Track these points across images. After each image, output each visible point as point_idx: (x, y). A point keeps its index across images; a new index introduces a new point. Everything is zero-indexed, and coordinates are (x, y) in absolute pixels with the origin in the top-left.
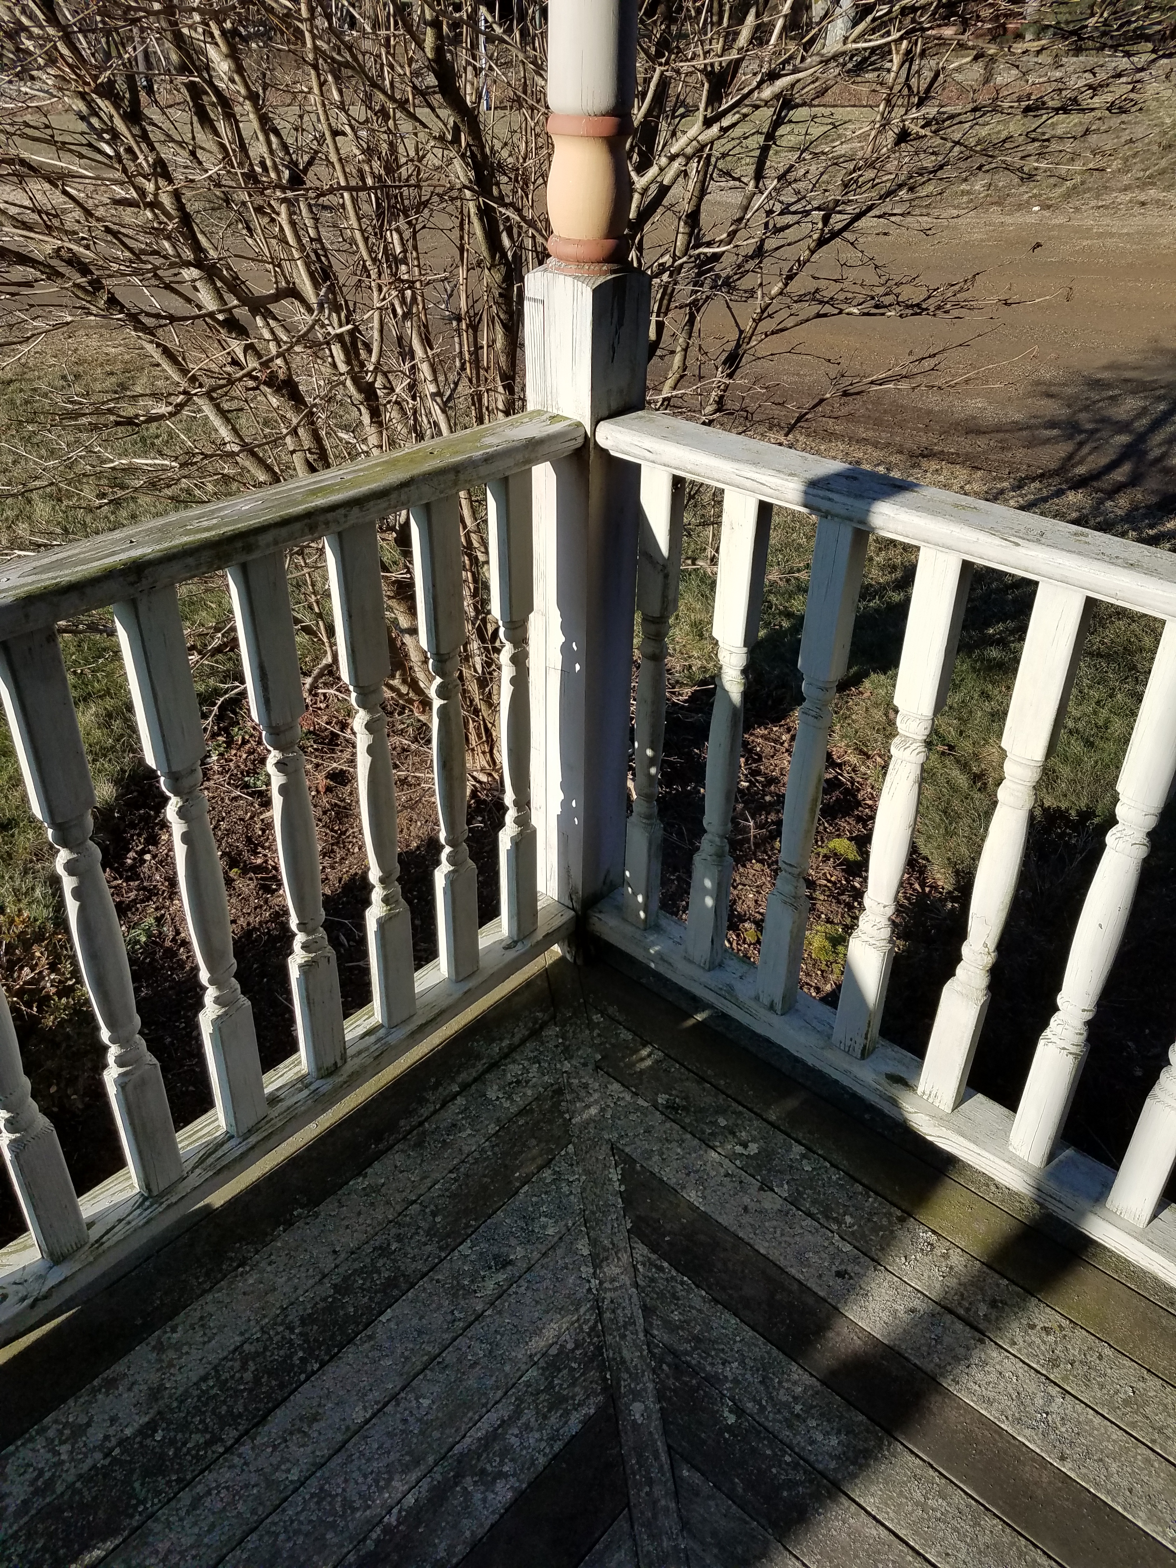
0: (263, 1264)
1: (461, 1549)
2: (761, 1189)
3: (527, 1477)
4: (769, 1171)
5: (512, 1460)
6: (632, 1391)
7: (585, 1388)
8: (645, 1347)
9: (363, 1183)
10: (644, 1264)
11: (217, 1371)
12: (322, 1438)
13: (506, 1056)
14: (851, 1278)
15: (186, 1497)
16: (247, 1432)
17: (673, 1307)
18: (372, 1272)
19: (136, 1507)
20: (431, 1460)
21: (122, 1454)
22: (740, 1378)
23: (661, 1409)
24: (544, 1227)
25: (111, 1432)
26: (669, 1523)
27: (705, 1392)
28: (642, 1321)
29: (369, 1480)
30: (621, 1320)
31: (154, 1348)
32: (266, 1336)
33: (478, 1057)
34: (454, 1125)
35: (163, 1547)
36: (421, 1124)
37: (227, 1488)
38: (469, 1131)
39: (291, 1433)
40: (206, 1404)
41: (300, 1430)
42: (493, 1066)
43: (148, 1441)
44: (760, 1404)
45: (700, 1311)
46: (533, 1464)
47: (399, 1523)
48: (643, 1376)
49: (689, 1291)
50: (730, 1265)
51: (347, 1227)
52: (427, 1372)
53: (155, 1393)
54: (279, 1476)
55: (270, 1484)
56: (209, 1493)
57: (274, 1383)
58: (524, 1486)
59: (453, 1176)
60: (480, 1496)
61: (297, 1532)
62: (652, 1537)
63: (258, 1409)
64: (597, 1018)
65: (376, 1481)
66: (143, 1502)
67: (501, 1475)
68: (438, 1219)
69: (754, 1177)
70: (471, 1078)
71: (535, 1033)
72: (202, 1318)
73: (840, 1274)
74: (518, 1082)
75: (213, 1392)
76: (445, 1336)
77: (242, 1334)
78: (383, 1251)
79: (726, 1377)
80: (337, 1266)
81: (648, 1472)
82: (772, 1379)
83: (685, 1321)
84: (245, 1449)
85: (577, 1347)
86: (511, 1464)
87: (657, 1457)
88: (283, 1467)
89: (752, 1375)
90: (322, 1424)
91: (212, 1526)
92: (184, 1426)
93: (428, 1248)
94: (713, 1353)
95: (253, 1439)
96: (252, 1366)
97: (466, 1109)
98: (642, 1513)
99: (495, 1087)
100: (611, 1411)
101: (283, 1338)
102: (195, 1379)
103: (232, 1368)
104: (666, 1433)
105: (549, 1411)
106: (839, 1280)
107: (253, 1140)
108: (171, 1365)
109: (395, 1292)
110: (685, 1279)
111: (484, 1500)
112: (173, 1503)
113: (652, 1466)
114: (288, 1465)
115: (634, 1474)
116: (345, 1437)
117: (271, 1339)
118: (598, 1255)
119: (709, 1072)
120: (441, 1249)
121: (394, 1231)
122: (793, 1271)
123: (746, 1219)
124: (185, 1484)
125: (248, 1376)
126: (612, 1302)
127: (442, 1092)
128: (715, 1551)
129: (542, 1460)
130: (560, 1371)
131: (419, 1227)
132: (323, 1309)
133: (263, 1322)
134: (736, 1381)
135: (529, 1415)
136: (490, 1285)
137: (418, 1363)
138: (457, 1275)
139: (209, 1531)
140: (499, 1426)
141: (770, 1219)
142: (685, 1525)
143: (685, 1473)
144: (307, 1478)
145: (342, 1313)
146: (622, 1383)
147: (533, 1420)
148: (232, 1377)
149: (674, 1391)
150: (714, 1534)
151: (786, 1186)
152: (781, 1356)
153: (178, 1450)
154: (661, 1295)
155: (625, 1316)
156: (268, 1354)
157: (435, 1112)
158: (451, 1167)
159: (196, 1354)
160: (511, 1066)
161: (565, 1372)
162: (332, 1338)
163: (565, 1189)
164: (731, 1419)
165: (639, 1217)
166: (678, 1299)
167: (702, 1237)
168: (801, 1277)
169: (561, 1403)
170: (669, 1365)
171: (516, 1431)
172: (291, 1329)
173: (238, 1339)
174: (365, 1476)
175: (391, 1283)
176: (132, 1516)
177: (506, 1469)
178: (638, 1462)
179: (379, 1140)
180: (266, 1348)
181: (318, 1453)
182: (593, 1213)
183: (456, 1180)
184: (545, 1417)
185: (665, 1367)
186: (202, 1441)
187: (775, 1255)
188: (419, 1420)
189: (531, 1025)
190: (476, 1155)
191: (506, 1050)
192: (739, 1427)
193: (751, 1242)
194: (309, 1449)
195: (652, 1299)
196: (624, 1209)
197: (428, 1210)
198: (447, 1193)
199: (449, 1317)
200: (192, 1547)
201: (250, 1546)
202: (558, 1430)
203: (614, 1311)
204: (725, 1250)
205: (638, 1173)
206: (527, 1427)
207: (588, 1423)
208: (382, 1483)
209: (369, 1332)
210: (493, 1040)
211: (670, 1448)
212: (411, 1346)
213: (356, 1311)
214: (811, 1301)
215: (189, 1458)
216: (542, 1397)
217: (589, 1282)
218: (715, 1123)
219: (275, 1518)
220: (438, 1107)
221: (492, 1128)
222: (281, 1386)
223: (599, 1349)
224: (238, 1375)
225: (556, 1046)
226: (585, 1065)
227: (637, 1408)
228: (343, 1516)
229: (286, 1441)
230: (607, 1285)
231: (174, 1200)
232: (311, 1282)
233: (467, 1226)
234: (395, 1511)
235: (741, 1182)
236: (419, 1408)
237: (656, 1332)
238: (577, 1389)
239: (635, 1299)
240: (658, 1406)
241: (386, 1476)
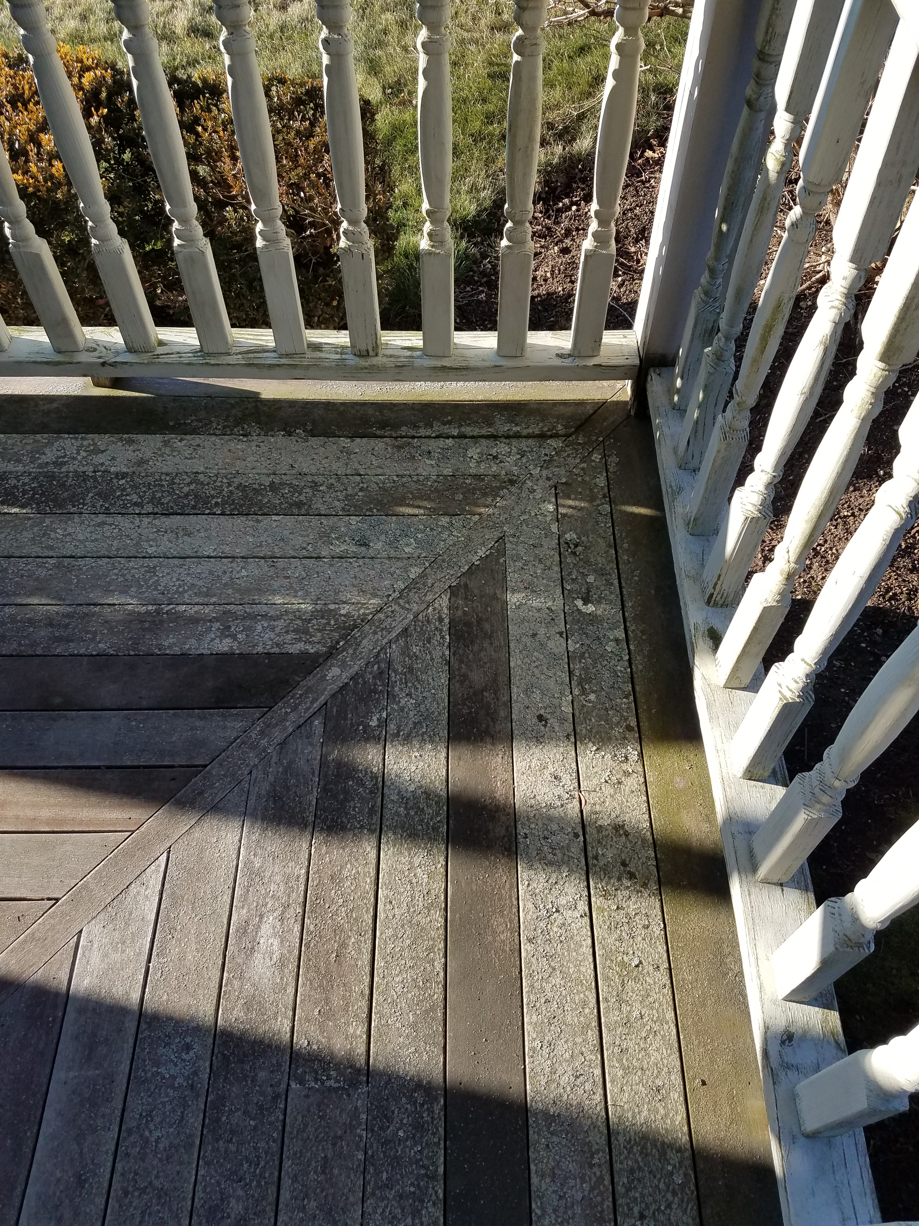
0: (254, 444)
1: (177, 650)
2: (561, 634)
3: (246, 650)
4: (581, 629)
5: (247, 635)
6: (344, 661)
7: (323, 638)
8: (379, 648)
9: (347, 443)
10: (434, 609)
11: (177, 475)
12: (182, 545)
13: (508, 437)
14: (545, 726)
15: (101, 518)
16: (157, 514)
17: (421, 644)
18: (297, 492)
19: (80, 504)
20: (214, 600)
21: (100, 476)
22: (406, 710)
23: (347, 683)
24: (408, 545)
25: (106, 464)
26: (278, 735)
27: (379, 698)
28: (394, 635)
29: (177, 583)
30: (385, 624)
31: (164, 441)
32: (215, 478)
33: (490, 425)
34: (429, 452)
35: (70, 530)
36: (413, 437)
37: (120, 529)
38: (433, 462)
39: (172, 532)
40: (155, 486)
41: (177, 534)
42: (495, 437)
43: (115, 481)
44: (399, 732)
45: (432, 659)
46: (254, 646)
47: (167, 613)
48: (359, 660)
49: (441, 644)
50: (482, 654)
51: (313, 459)
52: (263, 560)
53: (141, 462)
54: (145, 545)
55: (138, 544)
56: (111, 525)
57: (193, 503)
58: (237, 652)
59: (395, 478)
60: (213, 636)
61: (123, 575)
62: (262, 732)
63: (172, 508)
64: (596, 457)
65: (180, 586)
66: (84, 504)
67: (234, 637)
68: (360, 494)
69: (566, 623)
70: (471, 434)
71: (542, 436)
72: (199, 446)
73: (540, 718)
74: (495, 457)
75: (164, 483)
76: (291, 552)
77: (207, 468)
78: (315, 486)
79: (400, 702)
80: (285, 474)
81: (299, 704)
82: (423, 727)
83: (417, 657)
84: (146, 520)
85: (344, 616)
86: (244, 636)
87: (312, 703)
88: (151, 543)
89: (415, 715)
90: (189, 540)
91: (96, 540)
92: (135, 487)
93: (337, 503)
94: (410, 685)
95: (155, 519)
96: (192, 487)
97: (447, 449)
98: (272, 718)
99: (478, 450)
100: (321, 660)
101: (221, 486)
102: (164, 470)
103: (184, 480)
104: (333, 696)
105: (293, 631)
106: (535, 720)
107: (283, 361)
108: (161, 456)
109: (296, 511)
110: (447, 637)
111: (213, 640)
112: (93, 516)
113: (305, 703)
114: (154, 544)
115: (292, 698)
116: (191, 555)
117: (215, 481)
118: (417, 583)
119: (626, 546)
120: (343, 509)
121: (332, 481)
122: (514, 690)
123: (527, 640)
124: (107, 513)
125: (186, 489)
126: (392, 612)
127: (446, 429)
128: (281, 769)
129: (260, 649)
130: (322, 618)
131: (346, 490)
132: (254, 489)
133: (221, 471)
134: (402, 709)
135: (281, 623)
136: (343, 547)
137: (263, 553)
138: (333, 529)
139: (92, 541)
140: (262, 615)
141: (543, 653)
142: (283, 744)
143: (316, 723)
144: (155, 557)
145: (260, 498)
146: (344, 653)
147: (280, 627)
148: (180, 484)
149: (365, 682)
150: (291, 763)
151: (578, 645)
152: (445, 722)
153: (122, 495)
154: (422, 632)
155: (390, 624)
156: (206, 487)
157: (429, 437)
158: (400, 473)
159: (177, 460)
160: (503, 445)
161: (324, 621)
162: (241, 506)
163: (445, 536)
164: (374, 723)
165: (466, 585)
166: (429, 643)
167: (487, 626)
168: (514, 697)
169: (303, 633)
170: (379, 668)
171: (266, 625)
172: (229, 485)
173: (202, 469)
174: (178, 580)
175: (299, 505)
176: (74, 506)
177: (239, 636)
178: (301, 695)
179: (383, 428)
180: (208, 484)
181: (172, 551)
182: (443, 561)
183: (394, 482)
184: (287, 632)
185: (376, 667)
186: (135, 500)
187: (516, 673)
188: (232, 579)
189: (546, 429)
190: (421, 478)
191: (511, 433)
192: (373, 730)
193: (512, 653)
194: (170, 545)
195: (415, 629)
196: (463, 574)
197: (361, 485)
198: (381, 485)
199: (305, 545)
200: (79, 541)
201: (100, 563)
202: (285, 643)
203: (387, 617)
204: (491, 644)
205: (497, 563)
206: (273, 629)
207: (304, 654)
208: (181, 590)
209: (260, 518)
210: (512, 422)
211: (326, 704)
212: (270, 541)
213: (267, 503)
214: (502, 713)
215: (121, 503)
216: (299, 622)
217: (394, 591)
218: (585, 576)
219: (122, 561)
220: (433, 435)
221: (448, 471)
222: (194, 507)
223: (355, 626)
224: (182, 485)
225: (546, 455)
226: (548, 479)
227: (335, 671)
228: (148, 587)
229: (166, 532)
230: (401, 602)
231: (212, 362)
232: (265, 471)
233: (371, 510)
234: (171, 606)
235: (553, 619)
236: (238, 572)
237: (394, 647)
238: (319, 634)
239: (406, 622)
240: (346, 681)
241: (186, 588)
